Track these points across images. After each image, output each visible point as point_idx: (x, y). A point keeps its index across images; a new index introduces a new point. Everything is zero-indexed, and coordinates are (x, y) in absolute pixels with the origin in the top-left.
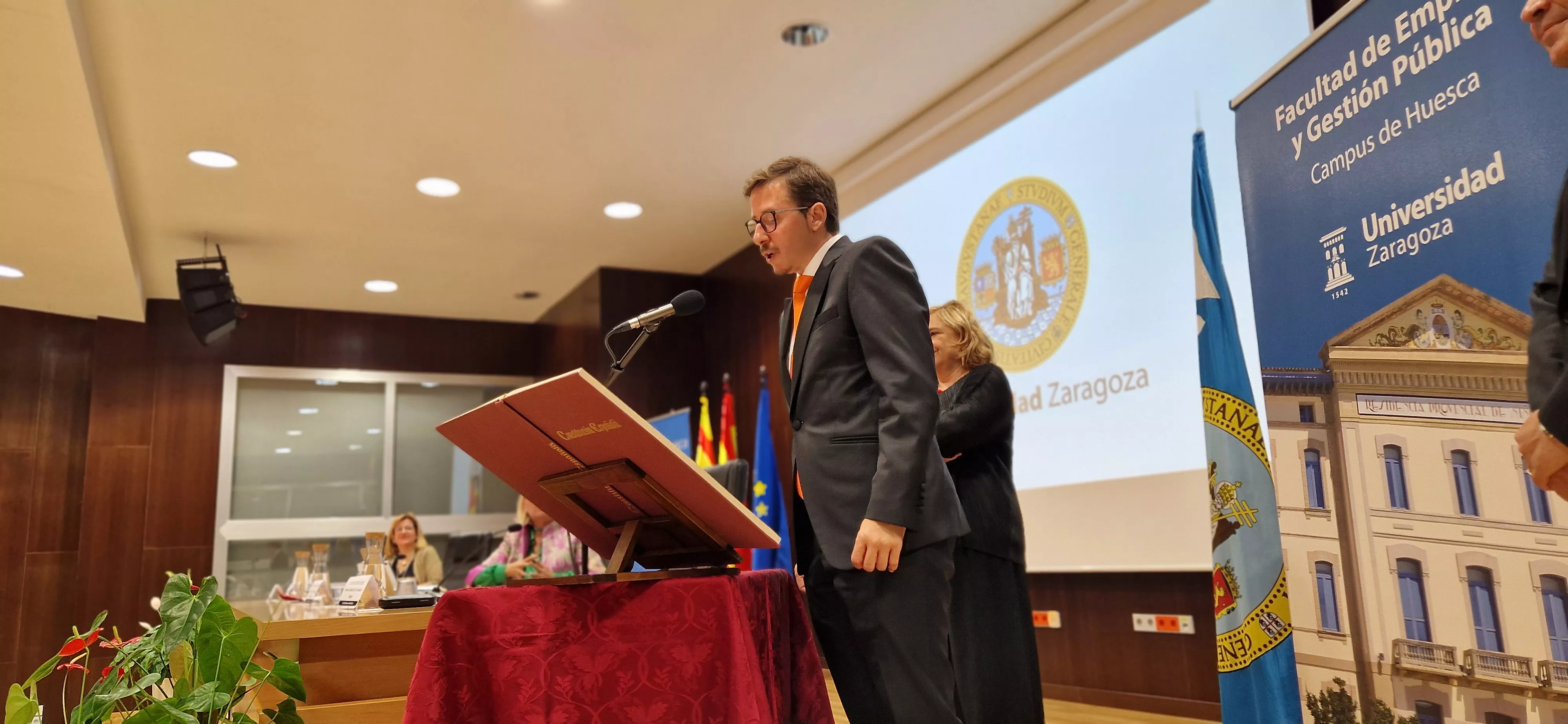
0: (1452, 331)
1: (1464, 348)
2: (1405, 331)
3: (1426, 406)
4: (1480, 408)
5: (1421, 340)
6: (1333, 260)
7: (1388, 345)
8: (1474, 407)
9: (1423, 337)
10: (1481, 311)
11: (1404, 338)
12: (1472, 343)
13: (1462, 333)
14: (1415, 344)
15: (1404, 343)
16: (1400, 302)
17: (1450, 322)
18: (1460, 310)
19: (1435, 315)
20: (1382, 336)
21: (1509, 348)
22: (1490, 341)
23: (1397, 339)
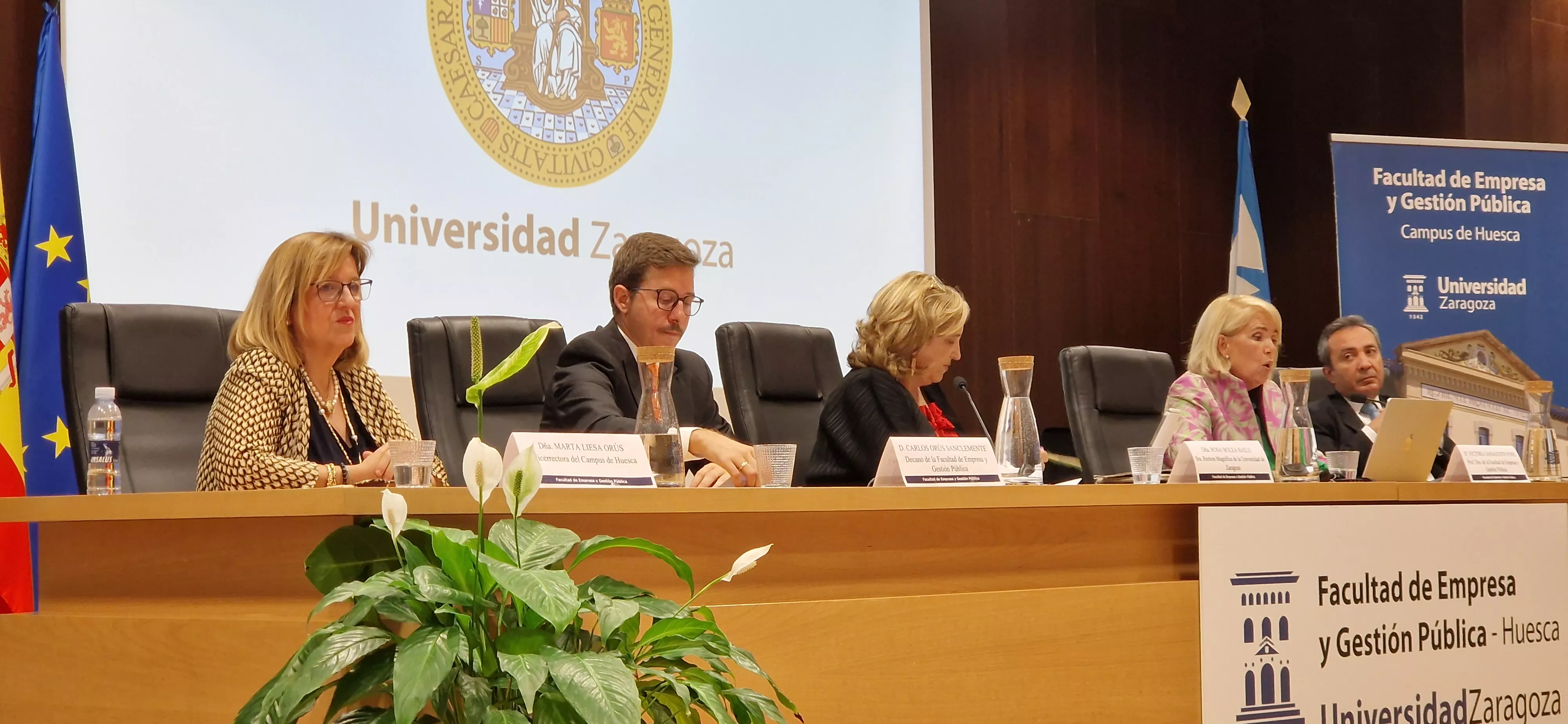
0: (1488, 363)
1: (1493, 373)
2: (1460, 354)
3: (1467, 400)
4: (1498, 407)
5: (1469, 362)
6: (1413, 294)
7: (1447, 359)
8: (1495, 406)
9: (1471, 361)
10: (1505, 357)
11: (1458, 358)
12: (1498, 372)
13: (1493, 365)
14: (1465, 363)
15: (1458, 361)
16: (1458, 336)
17: (1487, 358)
18: (1493, 352)
19: (1479, 351)
20: (1444, 353)
21: (1516, 379)
22: (1507, 373)
23: (1453, 357)
